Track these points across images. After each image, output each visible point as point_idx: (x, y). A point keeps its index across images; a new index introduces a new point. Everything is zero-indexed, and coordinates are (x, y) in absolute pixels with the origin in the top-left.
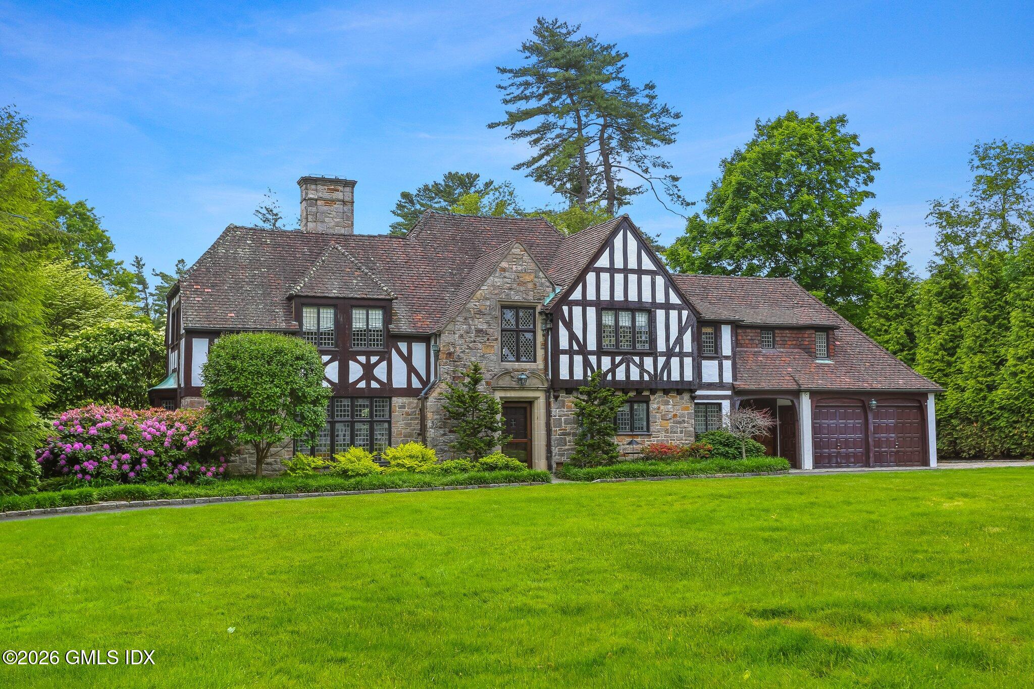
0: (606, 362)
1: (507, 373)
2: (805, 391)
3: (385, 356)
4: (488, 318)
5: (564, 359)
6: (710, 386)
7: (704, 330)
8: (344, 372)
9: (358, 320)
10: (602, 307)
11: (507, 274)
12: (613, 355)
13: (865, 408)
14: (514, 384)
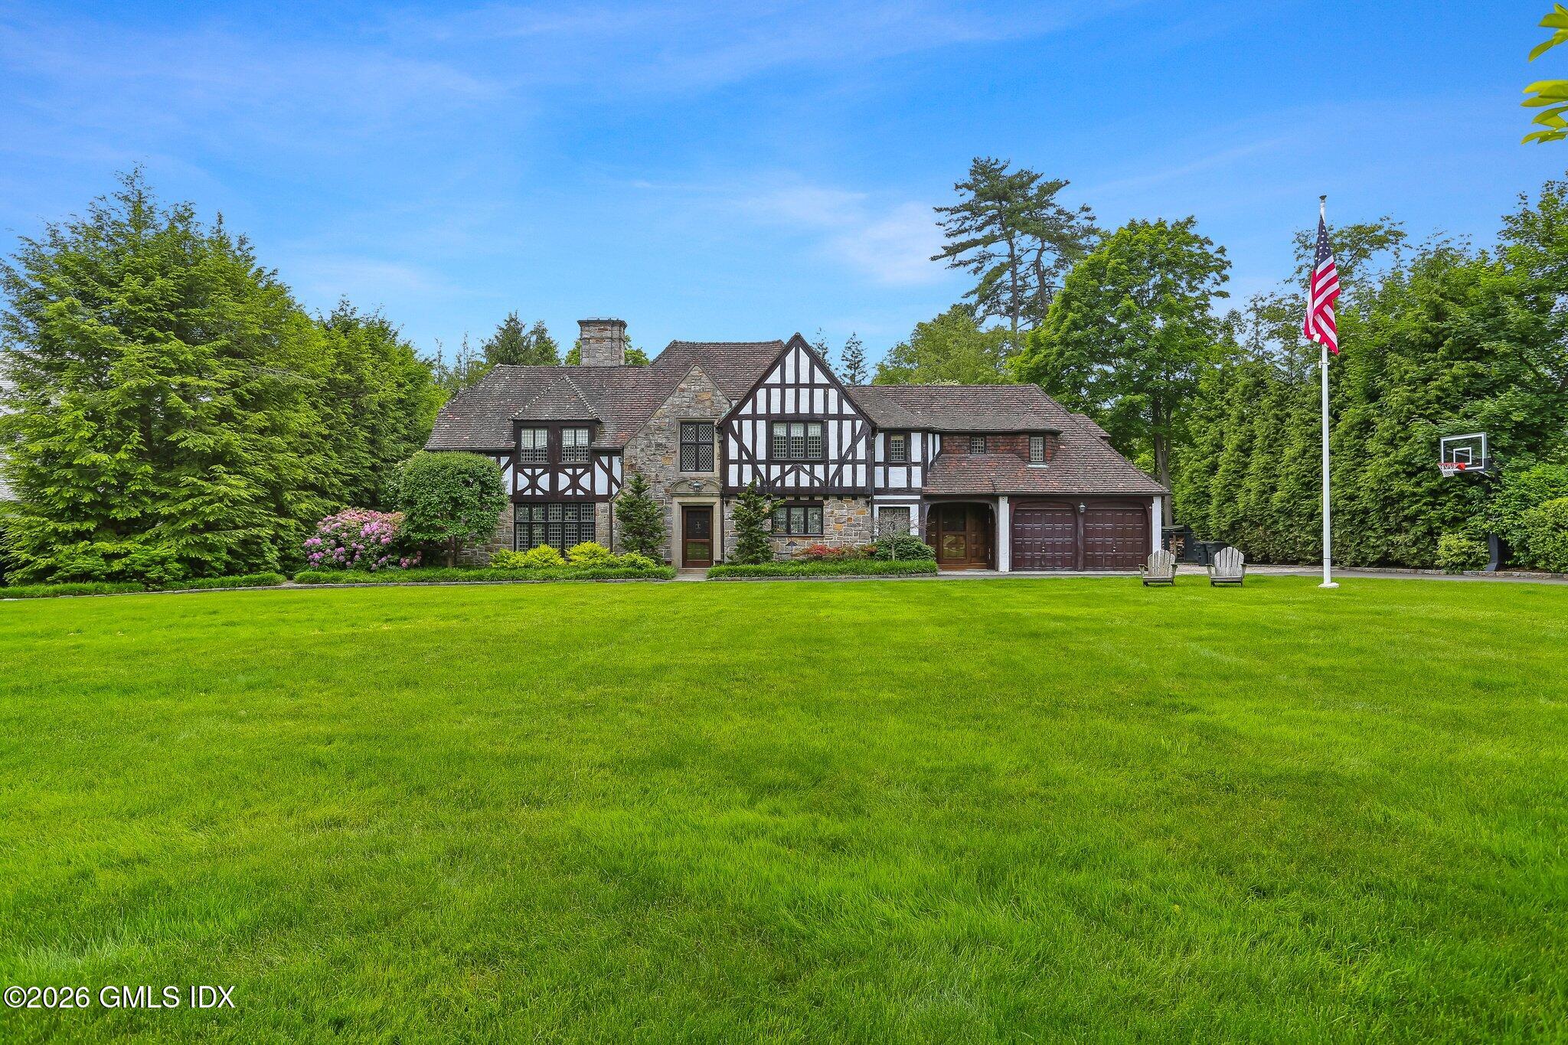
0: (776, 471)
1: (684, 481)
2: (1003, 495)
3: (588, 467)
4: (667, 433)
5: (733, 469)
6: (898, 491)
7: (893, 438)
8: (554, 482)
9: (568, 438)
10: (771, 420)
11: (686, 394)
12: (782, 463)
13: (1075, 511)
14: (691, 491)
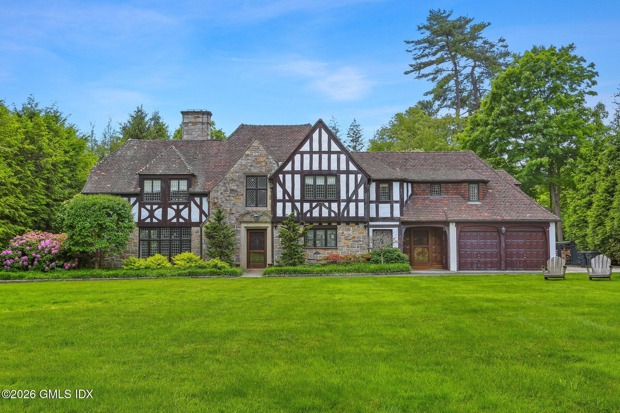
0: (307, 206)
1: (248, 213)
2: (452, 222)
3: (187, 205)
4: (238, 183)
5: (280, 205)
6: (385, 219)
7: (382, 186)
8: (165, 214)
9: (174, 186)
10: (304, 174)
11: (249, 158)
12: (311, 202)
13: (499, 232)
14: (253, 219)
